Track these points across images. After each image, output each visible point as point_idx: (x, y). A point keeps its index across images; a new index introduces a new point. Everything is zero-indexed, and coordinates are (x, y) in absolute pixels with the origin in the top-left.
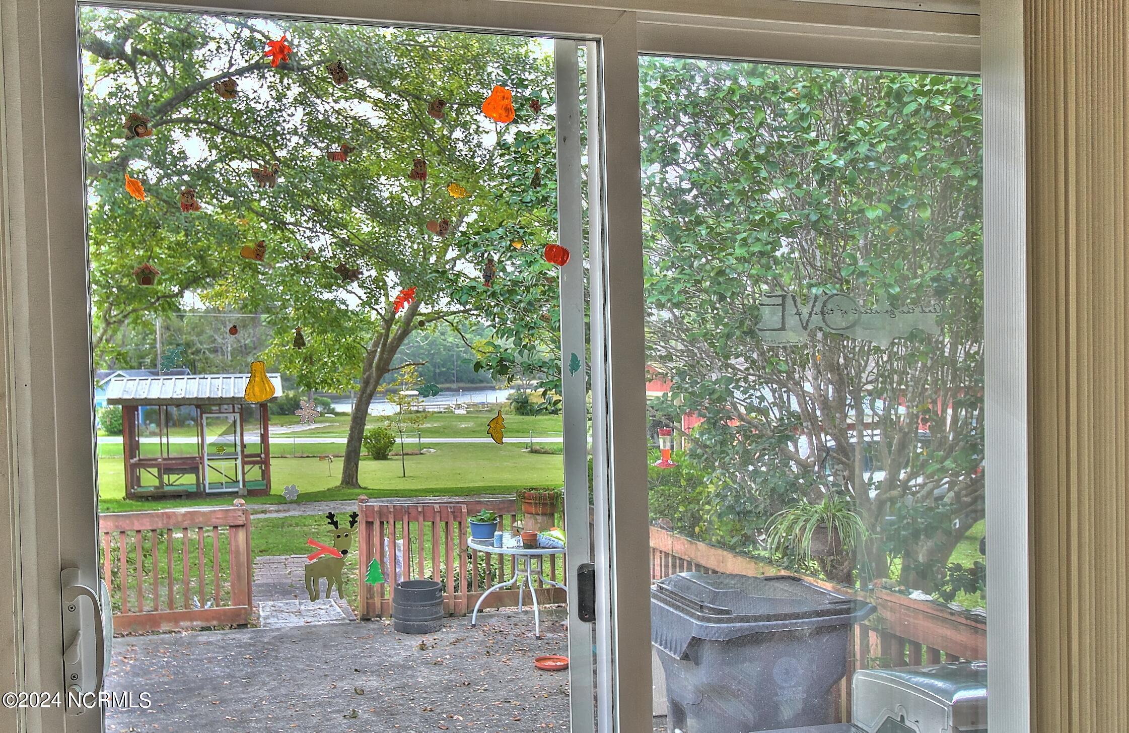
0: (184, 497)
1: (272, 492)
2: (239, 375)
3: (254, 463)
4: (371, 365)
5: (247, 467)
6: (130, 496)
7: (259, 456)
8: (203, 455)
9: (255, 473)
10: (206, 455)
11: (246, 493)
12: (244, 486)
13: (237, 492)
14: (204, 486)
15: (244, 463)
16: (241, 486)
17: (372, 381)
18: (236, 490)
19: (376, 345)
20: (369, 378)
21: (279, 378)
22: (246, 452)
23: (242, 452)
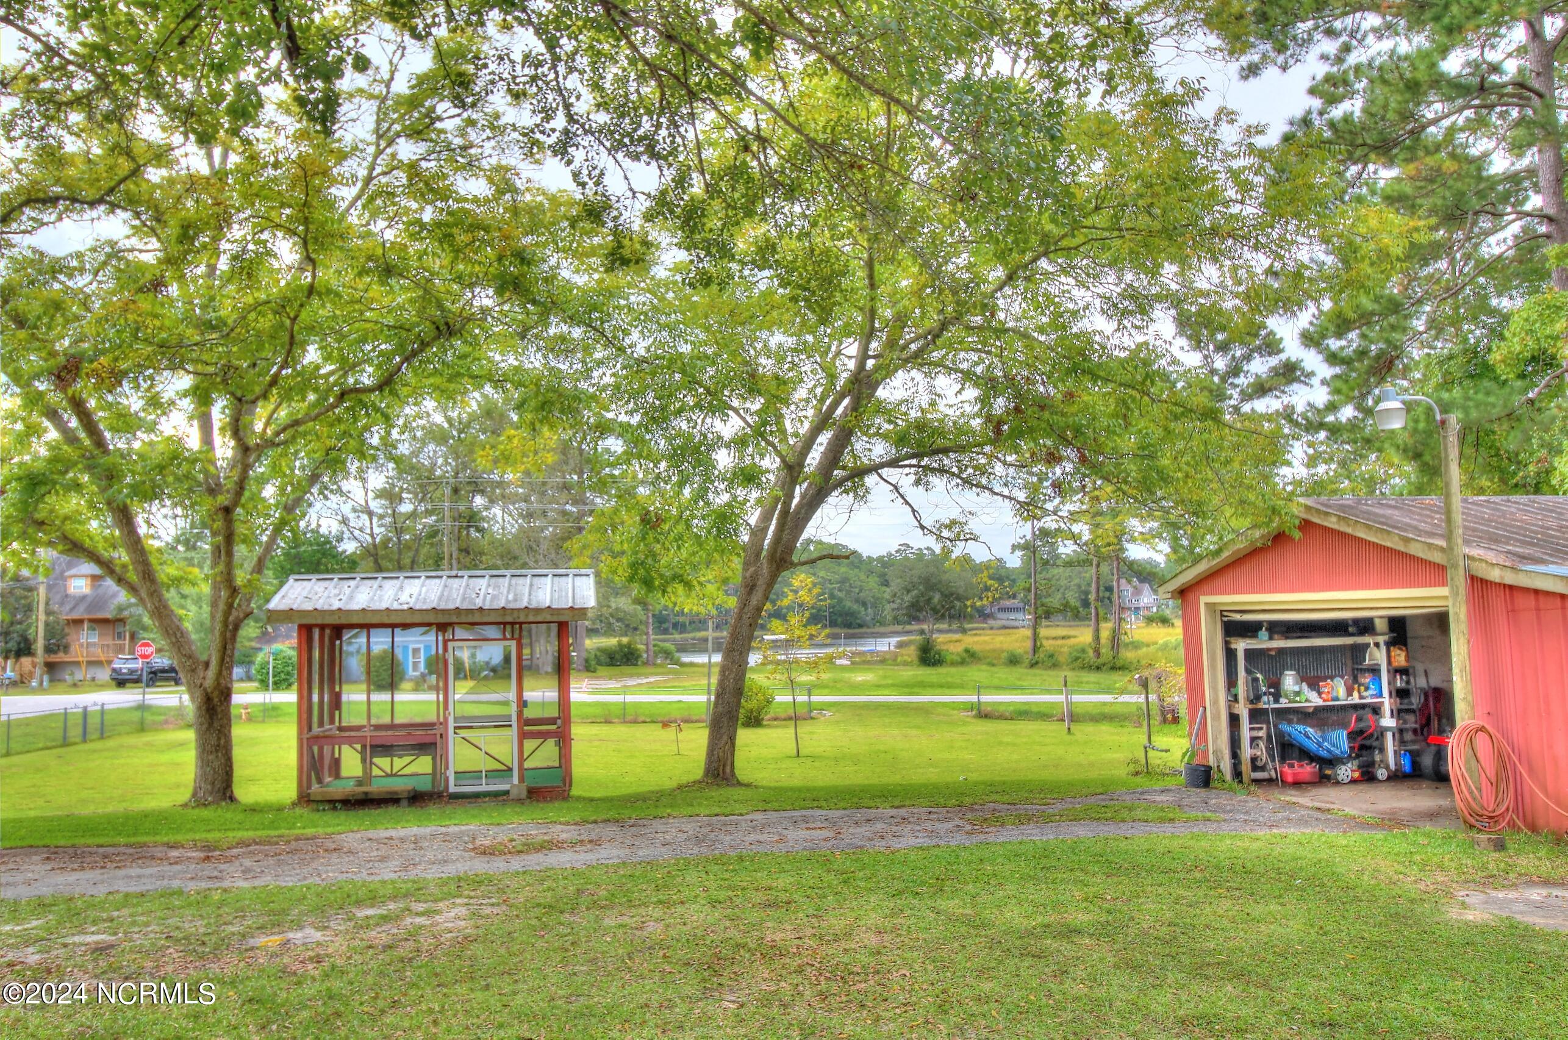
0: (405, 803)
1: (575, 792)
2: (519, 572)
3: (544, 736)
4: (758, 555)
5: (529, 745)
6: (305, 799)
7: (552, 721)
8: (446, 719)
9: (544, 755)
10: (451, 720)
11: (524, 794)
12: (522, 779)
13: (507, 793)
14: (447, 780)
15: (523, 736)
16: (516, 780)
17: (761, 582)
18: (505, 787)
19: (766, 518)
20: (754, 577)
21: (592, 579)
22: (528, 713)
23: (520, 714)
